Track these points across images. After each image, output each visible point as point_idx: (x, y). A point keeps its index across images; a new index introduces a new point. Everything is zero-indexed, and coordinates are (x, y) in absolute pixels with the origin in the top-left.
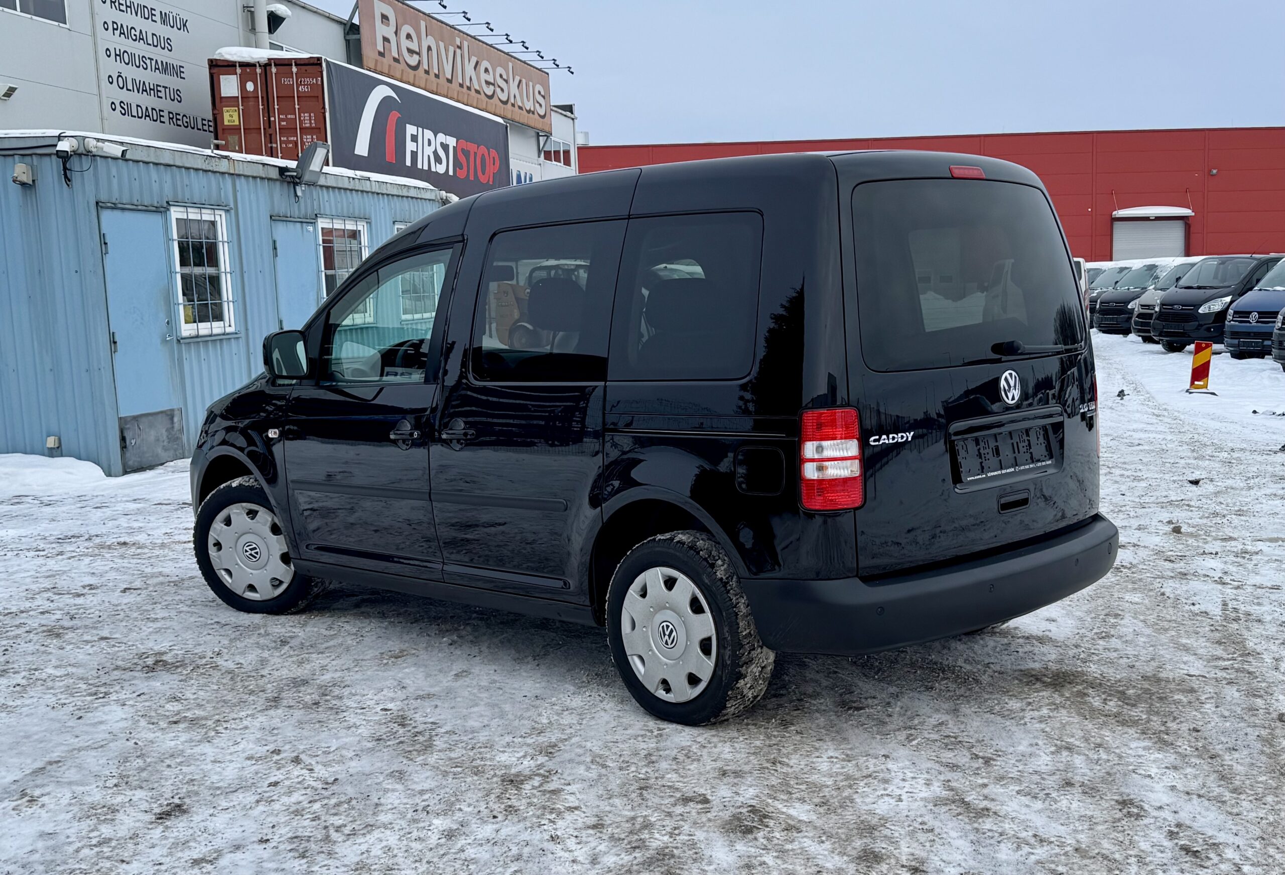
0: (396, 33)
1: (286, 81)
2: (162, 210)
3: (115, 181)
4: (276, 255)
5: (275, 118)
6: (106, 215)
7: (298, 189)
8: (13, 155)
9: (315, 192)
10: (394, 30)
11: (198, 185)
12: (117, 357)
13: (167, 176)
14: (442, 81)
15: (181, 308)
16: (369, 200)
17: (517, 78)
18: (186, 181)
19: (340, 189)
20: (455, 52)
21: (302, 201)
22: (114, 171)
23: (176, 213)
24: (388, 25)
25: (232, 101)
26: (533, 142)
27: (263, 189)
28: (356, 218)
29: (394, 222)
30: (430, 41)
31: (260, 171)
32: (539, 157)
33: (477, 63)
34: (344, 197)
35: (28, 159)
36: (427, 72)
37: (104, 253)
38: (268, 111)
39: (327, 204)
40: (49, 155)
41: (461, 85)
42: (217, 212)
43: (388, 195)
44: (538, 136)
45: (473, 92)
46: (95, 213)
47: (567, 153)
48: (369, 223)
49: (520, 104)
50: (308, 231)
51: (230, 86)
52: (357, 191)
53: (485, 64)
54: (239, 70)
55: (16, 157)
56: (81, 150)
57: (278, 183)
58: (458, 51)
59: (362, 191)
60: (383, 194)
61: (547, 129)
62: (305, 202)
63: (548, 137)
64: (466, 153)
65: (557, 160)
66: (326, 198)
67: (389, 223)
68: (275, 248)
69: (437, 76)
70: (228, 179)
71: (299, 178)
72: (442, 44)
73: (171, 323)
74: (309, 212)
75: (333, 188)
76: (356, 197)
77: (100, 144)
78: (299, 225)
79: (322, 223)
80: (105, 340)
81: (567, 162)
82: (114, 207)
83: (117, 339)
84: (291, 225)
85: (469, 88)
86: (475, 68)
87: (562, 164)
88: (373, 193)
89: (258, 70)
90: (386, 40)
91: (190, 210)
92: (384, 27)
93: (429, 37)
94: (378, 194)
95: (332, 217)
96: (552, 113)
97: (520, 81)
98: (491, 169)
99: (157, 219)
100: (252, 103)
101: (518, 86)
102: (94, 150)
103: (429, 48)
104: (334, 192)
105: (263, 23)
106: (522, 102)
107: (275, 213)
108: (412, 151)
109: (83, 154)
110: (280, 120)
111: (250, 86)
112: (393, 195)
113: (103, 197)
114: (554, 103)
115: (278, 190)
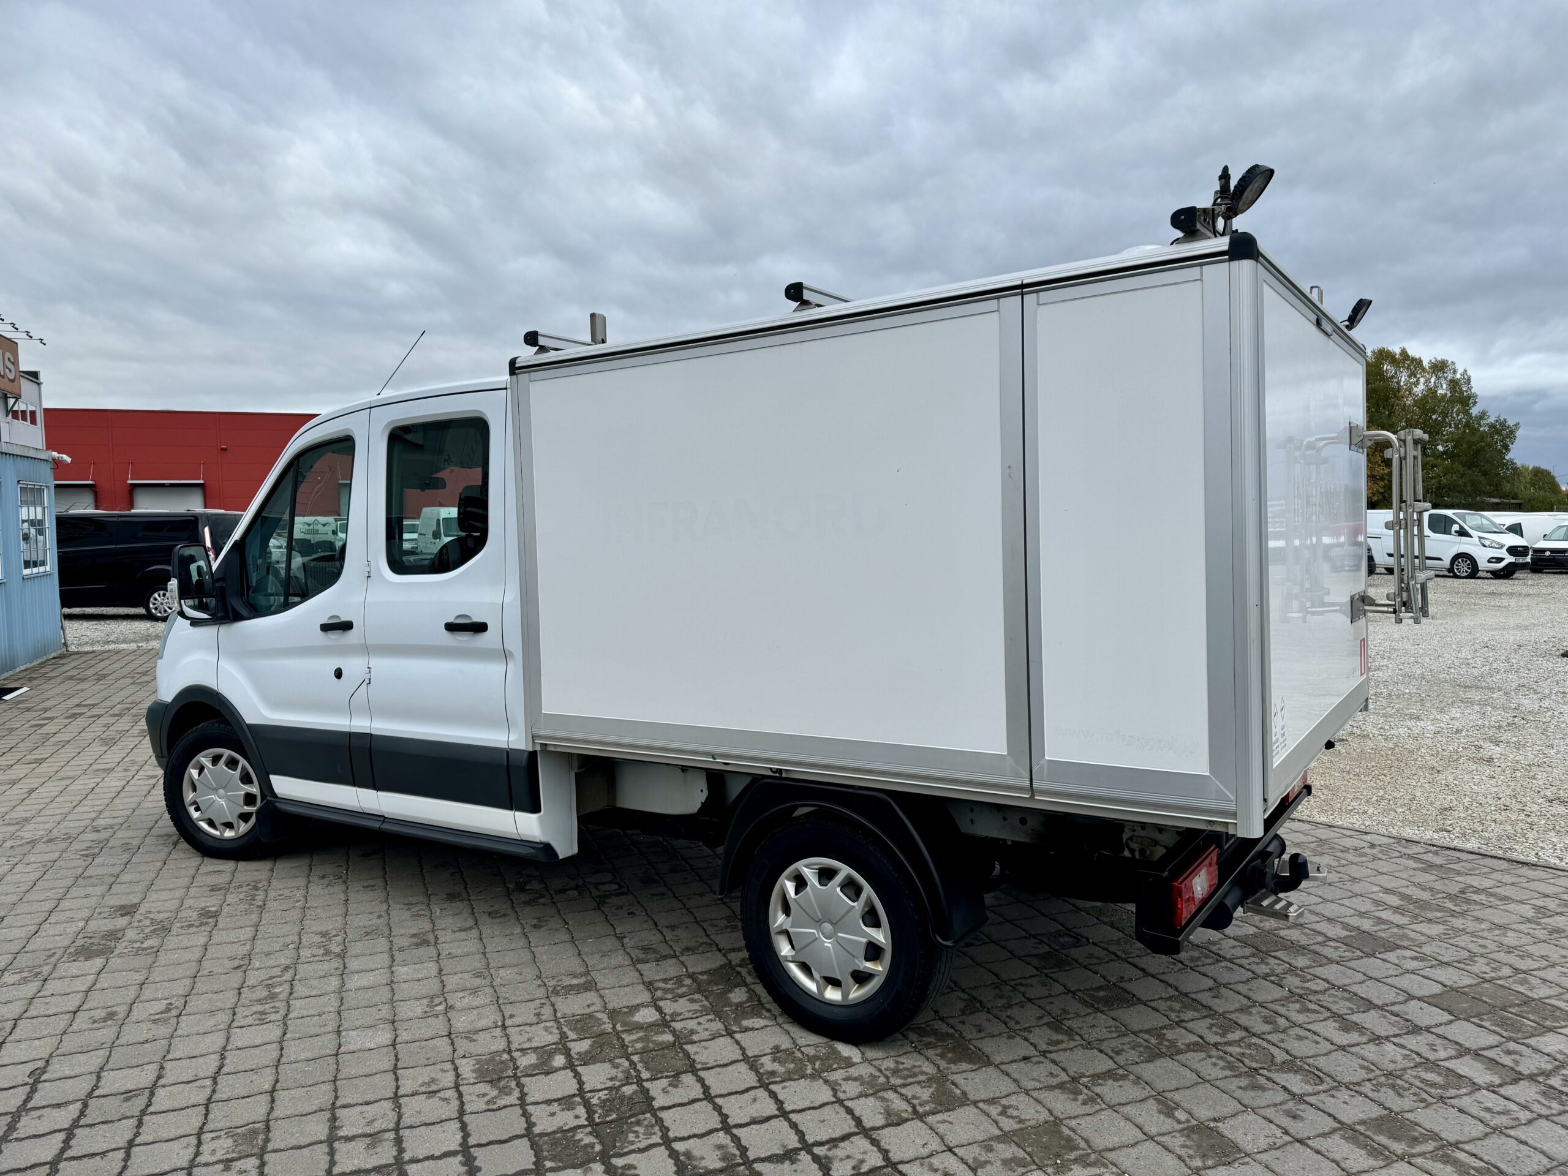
29: (18, 482)
32: (7, 416)
44: (6, 397)
47: (33, 413)
61: (16, 392)
63: (17, 400)
65: (24, 419)
67: (13, 482)
81: (34, 422)
87: (29, 423)
96: (22, 379)
114: (21, 369)
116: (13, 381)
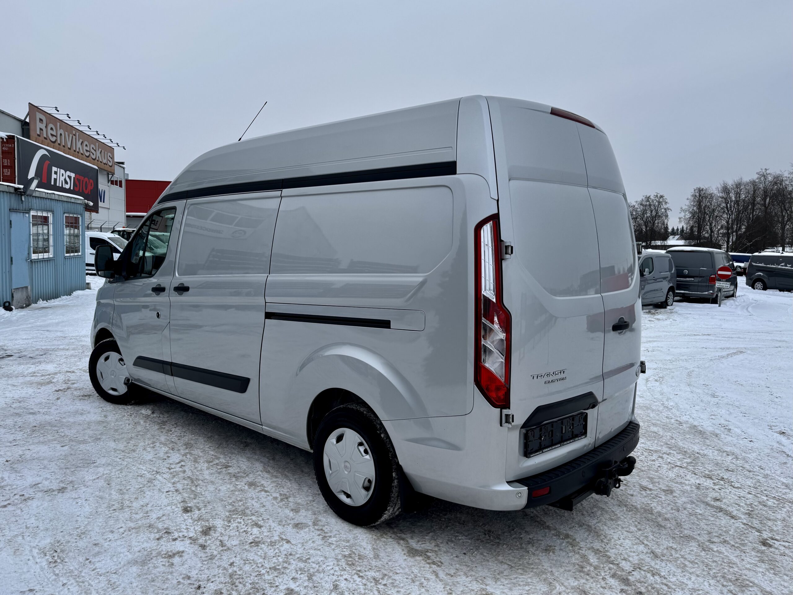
0: (46, 127)
4: (11, 227)
7: (23, 197)
9: (30, 199)
10: (45, 125)
14: (66, 148)
16: (53, 203)
17: (100, 150)
19: (41, 198)
20: (72, 137)
24: (42, 123)
26: (106, 177)
27: (6, 197)
28: (47, 211)
29: (64, 213)
30: (62, 131)
31: (6, 189)
32: (108, 183)
33: (82, 142)
34: (43, 202)
36: (59, 144)
39: (35, 204)
41: (75, 151)
43: (62, 201)
44: (108, 174)
45: (80, 154)
47: (121, 182)
48: (53, 213)
49: (101, 160)
50: (26, 216)
52: (49, 199)
53: (86, 143)
57: (14, 195)
58: (74, 137)
59: (51, 199)
60: (60, 201)
62: (25, 203)
63: (113, 175)
64: (79, 180)
65: (116, 184)
66: (35, 202)
67: (62, 213)
68: (11, 224)
69: (64, 146)
71: (24, 193)
72: (67, 133)
74: (27, 208)
75: (38, 197)
76: (48, 202)
78: (22, 214)
79: (33, 213)
81: (121, 186)
84: (18, 213)
85: (78, 152)
86: (81, 144)
87: (118, 187)
88: (55, 200)
90: (41, 129)
92: (41, 124)
93: (61, 130)
94: (58, 200)
95: (37, 210)
96: (115, 165)
97: (101, 151)
98: (90, 188)
101: (100, 153)
103: (61, 134)
104: (38, 199)
106: (102, 159)
107: (12, 207)
108: (54, 179)
112: (64, 201)
114: (116, 160)
115: (13, 197)
116: (111, 166)
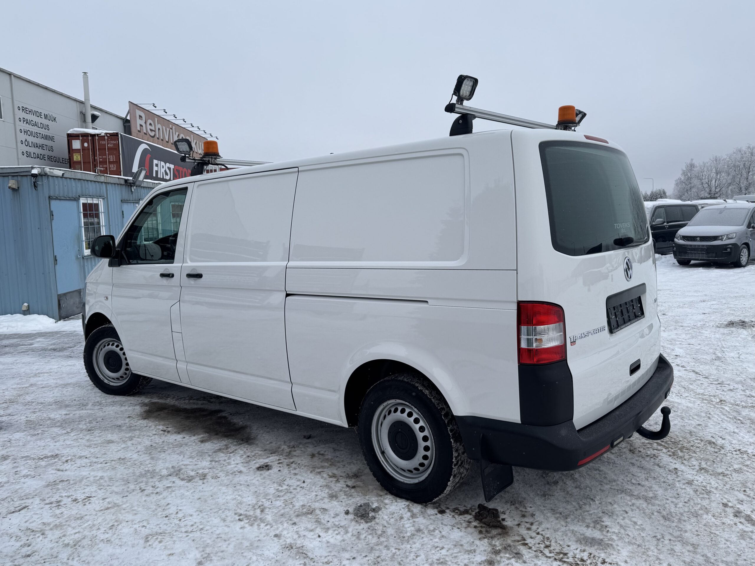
0: (145, 123)
1: (103, 142)
2: (77, 199)
3: (57, 187)
4: (123, 217)
5: (97, 158)
6: (53, 202)
7: (132, 188)
8: (8, 176)
9: (139, 189)
10: (144, 121)
11: (92, 188)
12: (57, 267)
13: (79, 184)
14: (164, 142)
15: (84, 243)
18: (87, 186)
19: (149, 188)
20: (169, 131)
21: (134, 194)
22: (56, 183)
23: (82, 201)
24: (142, 120)
25: (78, 151)
27: (118, 189)
30: (159, 126)
31: (117, 181)
33: (178, 135)
35: (16, 178)
36: (158, 139)
37: (52, 219)
38: (94, 155)
40: (26, 176)
41: (172, 144)
42: (100, 199)
46: (48, 202)
51: (76, 144)
53: (181, 135)
54: (81, 138)
55: (10, 177)
56: (43, 173)
57: (124, 186)
58: (171, 130)
64: (177, 171)
66: (143, 192)
68: (123, 214)
69: (162, 140)
70: (104, 185)
71: (134, 184)
72: (164, 128)
73: (80, 251)
74: (137, 198)
75: (146, 187)
77: (51, 170)
78: (132, 204)
80: (52, 259)
82: (57, 199)
83: (57, 258)
84: (129, 204)
86: (178, 137)
89: (90, 138)
90: (141, 126)
91: (88, 199)
92: (140, 120)
93: (159, 124)
97: (196, 142)
99: (74, 203)
100: (86, 151)
101: (195, 144)
102: (48, 173)
103: (159, 129)
104: (145, 189)
105: (89, 119)
107: (123, 198)
108: (156, 171)
109: (43, 175)
110: (99, 158)
111: (86, 145)
113: (52, 194)
115: (124, 189)
